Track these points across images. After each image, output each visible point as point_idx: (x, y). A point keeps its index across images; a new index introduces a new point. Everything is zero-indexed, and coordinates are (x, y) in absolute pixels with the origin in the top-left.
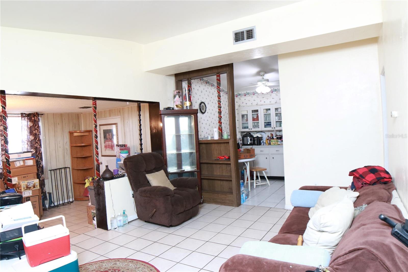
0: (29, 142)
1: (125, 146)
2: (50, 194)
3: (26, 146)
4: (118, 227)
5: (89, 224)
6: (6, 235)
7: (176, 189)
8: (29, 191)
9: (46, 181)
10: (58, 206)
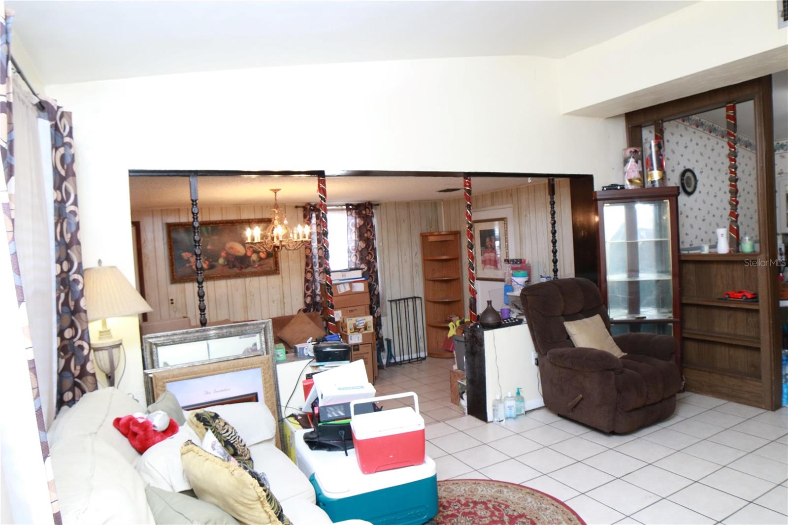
0: (358, 252)
1: (520, 261)
2: (389, 341)
3: (354, 259)
4: (507, 418)
5: (452, 402)
6: (327, 412)
7: (626, 355)
8: (358, 335)
9: (383, 319)
10: (401, 363)
